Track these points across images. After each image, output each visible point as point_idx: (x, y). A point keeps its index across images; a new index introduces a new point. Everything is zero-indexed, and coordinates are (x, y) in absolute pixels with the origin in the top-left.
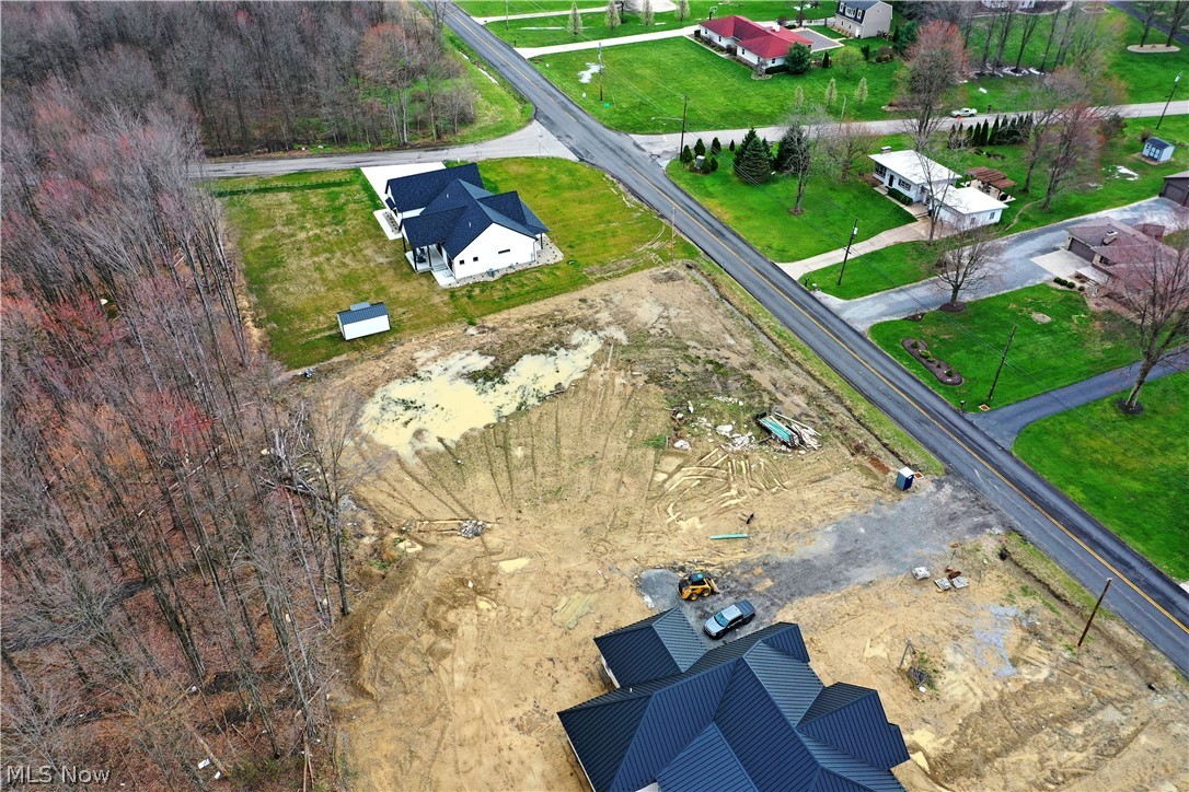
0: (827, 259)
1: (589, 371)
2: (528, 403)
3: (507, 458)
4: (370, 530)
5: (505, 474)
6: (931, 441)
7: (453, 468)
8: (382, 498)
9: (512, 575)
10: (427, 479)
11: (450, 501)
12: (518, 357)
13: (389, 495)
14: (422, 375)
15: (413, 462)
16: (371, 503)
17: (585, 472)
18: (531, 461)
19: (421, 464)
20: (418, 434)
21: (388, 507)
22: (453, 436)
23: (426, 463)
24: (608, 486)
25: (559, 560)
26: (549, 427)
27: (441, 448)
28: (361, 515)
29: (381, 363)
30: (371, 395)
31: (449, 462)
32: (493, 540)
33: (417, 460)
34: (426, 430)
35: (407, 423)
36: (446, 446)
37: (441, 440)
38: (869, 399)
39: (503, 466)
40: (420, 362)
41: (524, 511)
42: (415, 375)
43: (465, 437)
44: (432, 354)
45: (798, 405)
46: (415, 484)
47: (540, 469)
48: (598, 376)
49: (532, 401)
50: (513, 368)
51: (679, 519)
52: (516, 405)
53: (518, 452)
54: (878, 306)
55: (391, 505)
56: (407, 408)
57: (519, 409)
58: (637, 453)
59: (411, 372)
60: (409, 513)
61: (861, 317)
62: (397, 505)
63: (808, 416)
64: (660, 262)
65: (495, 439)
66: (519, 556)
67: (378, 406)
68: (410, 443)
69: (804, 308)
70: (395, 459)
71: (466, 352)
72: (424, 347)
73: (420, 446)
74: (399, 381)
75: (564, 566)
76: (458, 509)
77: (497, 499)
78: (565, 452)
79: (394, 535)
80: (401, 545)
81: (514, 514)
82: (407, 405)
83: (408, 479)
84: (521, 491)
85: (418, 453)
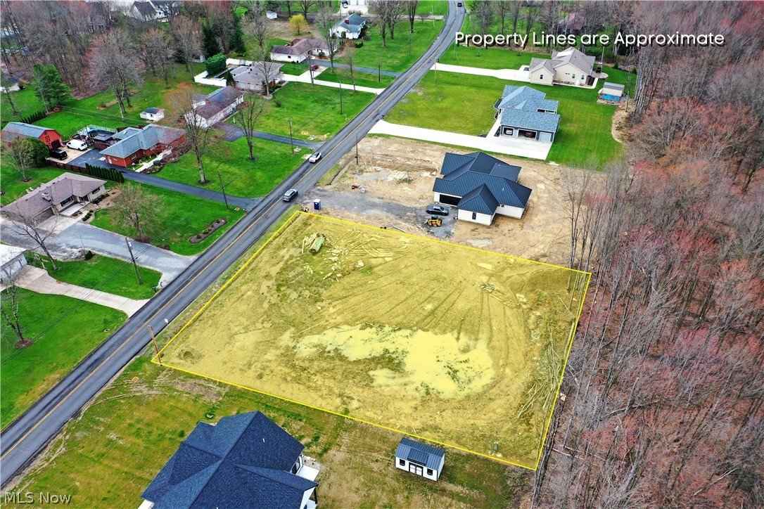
1: (337, 326)
2: (391, 329)
3: (438, 307)
4: (533, 317)
5: (448, 300)
6: (279, 212)
7: (468, 319)
8: (515, 328)
9: (491, 263)
10: (485, 323)
11: (485, 306)
12: (358, 362)
13: (511, 326)
14: (423, 391)
15: (484, 336)
16: (523, 328)
17: (414, 279)
18: (428, 300)
19: (481, 332)
20: (466, 350)
21: (516, 321)
22: (449, 338)
23: (478, 331)
24: (412, 269)
25: (467, 257)
26: (399, 309)
27: (462, 334)
28: (532, 327)
29: (438, 419)
30: (468, 397)
31: (465, 325)
32: (484, 279)
33: (480, 336)
34: (459, 349)
35: (466, 361)
36: (459, 333)
37: (458, 339)
38: (261, 234)
39: (445, 305)
40: (413, 404)
41: (458, 281)
42: (428, 393)
43: (444, 332)
44: (399, 404)
45: (289, 250)
46: (493, 324)
47: (430, 292)
48: (339, 319)
49: (387, 329)
50: (370, 357)
51: (405, 243)
52: (398, 333)
53: (429, 307)
55: (513, 321)
56: (456, 371)
57: (400, 329)
58: (382, 273)
59: (428, 397)
60: (509, 312)
61: (180, 261)
62: (511, 319)
63: (293, 245)
65: (432, 321)
66: (481, 267)
67: (471, 385)
68: (475, 348)
70: (492, 344)
71: (378, 389)
72: (399, 414)
73: (471, 343)
74: (442, 396)
75: (467, 255)
76: (485, 300)
77: (464, 293)
78: (409, 293)
79: (524, 306)
80: (525, 300)
81: (464, 283)
82: (453, 374)
83: (494, 328)
84: (450, 289)
85: (477, 339)
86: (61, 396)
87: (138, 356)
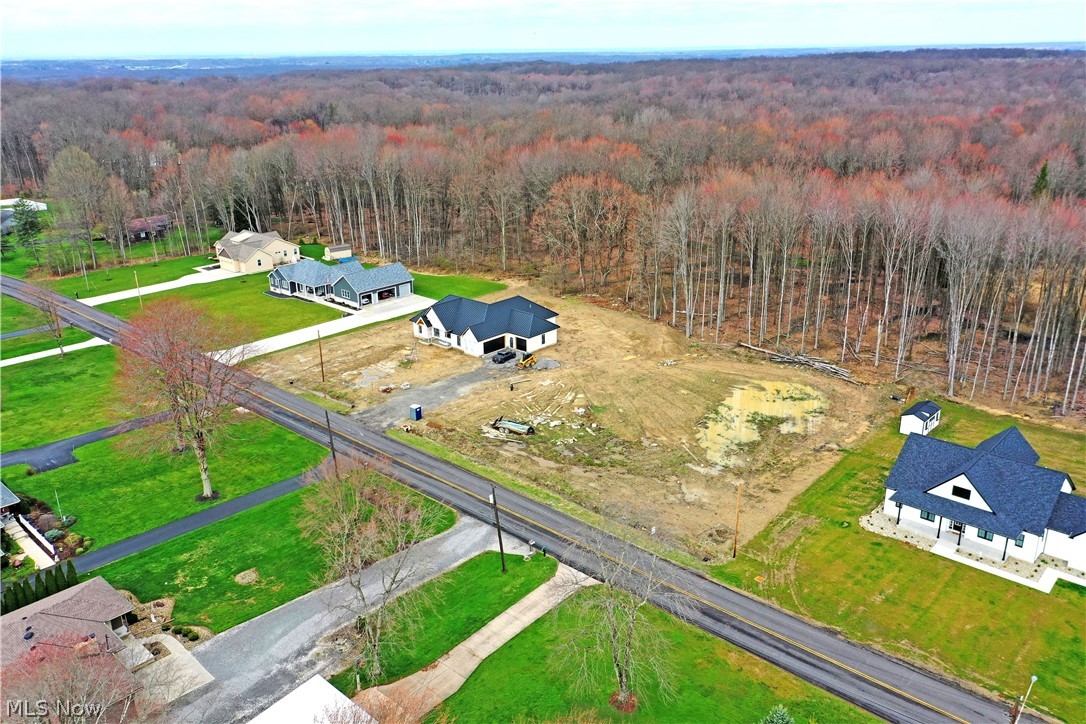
0: (534, 605)
3: (687, 388)
6: (394, 445)
9: (626, 355)
11: (696, 369)
12: (764, 437)
13: (733, 366)
16: (738, 363)
18: (673, 390)
19: (737, 379)
23: (734, 379)
28: (735, 360)
30: (830, 398)
31: (722, 382)
32: (652, 362)
33: (742, 380)
38: (447, 463)
39: (684, 385)
41: (647, 372)
44: (835, 427)
45: (506, 450)
46: (726, 372)
47: (660, 387)
53: (685, 391)
54: (450, 548)
55: (725, 364)
59: (827, 414)
60: (710, 363)
61: (467, 531)
62: (722, 364)
63: (496, 446)
64: (747, 551)
66: (630, 360)
69: (535, 527)
72: (848, 428)
74: (826, 408)
76: (686, 368)
77: (669, 373)
79: (706, 356)
80: (695, 354)
81: (652, 371)
84: (659, 378)
85: (747, 382)
86: (786, 649)
87: (707, 576)
